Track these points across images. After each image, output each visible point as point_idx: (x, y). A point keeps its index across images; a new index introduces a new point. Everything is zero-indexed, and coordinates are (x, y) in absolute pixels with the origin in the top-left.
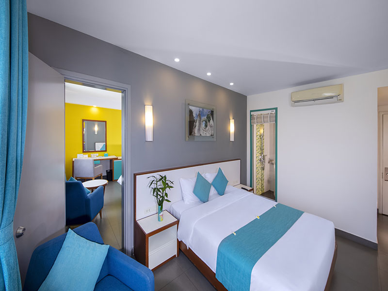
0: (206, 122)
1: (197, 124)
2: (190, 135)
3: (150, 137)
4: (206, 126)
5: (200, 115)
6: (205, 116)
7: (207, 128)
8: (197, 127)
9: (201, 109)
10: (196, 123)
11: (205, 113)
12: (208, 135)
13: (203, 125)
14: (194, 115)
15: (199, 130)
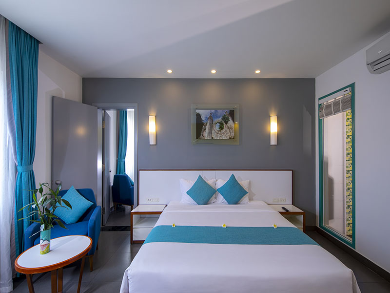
0: (221, 124)
1: (208, 127)
2: (197, 138)
3: (152, 141)
4: (221, 128)
5: (211, 118)
6: (219, 117)
7: (224, 130)
8: (207, 130)
9: (213, 111)
10: (205, 126)
11: (219, 114)
12: (224, 138)
13: (217, 127)
14: (203, 118)
15: (210, 133)
